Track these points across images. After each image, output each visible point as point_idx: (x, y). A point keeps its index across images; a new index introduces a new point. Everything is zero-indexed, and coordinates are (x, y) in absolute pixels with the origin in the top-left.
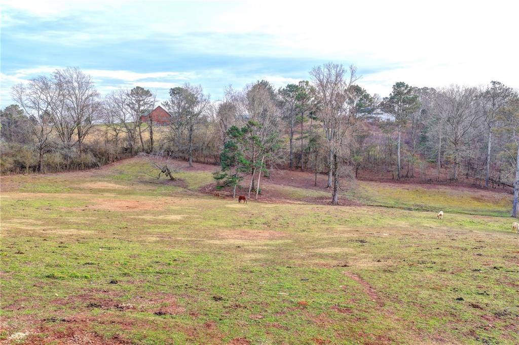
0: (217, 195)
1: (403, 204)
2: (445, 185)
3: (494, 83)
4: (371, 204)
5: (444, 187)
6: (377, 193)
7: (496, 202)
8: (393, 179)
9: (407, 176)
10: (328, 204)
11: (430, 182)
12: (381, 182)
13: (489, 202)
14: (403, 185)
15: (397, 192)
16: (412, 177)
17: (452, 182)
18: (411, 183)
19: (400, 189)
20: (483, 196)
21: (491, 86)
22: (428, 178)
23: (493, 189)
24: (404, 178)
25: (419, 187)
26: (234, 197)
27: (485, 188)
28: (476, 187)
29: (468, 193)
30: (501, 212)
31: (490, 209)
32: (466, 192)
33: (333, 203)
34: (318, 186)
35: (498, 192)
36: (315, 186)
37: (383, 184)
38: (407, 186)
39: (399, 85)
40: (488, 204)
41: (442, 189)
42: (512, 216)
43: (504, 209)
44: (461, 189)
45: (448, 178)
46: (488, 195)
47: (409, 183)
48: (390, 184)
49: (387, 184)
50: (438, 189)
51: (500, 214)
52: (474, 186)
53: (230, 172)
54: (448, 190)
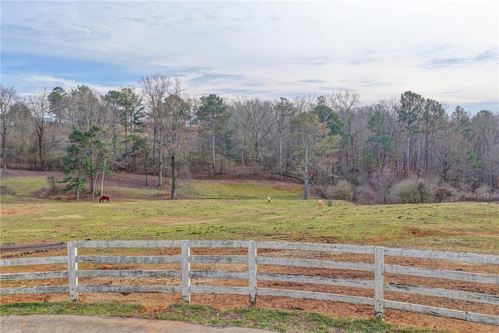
0: (59, 199)
1: (226, 196)
2: (251, 179)
3: (282, 99)
4: (203, 198)
5: (251, 181)
6: (201, 189)
7: (290, 190)
8: (210, 176)
9: (221, 173)
10: (168, 199)
11: (239, 177)
12: (201, 179)
13: (284, 190)
14: (220, 181)
15: (217, 187)
16: (224, 174)
17: (255, 176)
18: (225, 178)
19: (218, 184)
20: (279, 186)
21: (280, 101)
22: (237, 174)
23: (285, 180)
24: (218, 175)
25: (232, 182)
26: (78, 199)
27: (279, 180)
28: (273, 179)
29: (269, 184)
30: (295, 197)
31: (287, 195)
32: (267, 184)
33: (172, 198)
34: (149, 186)
35: (288, 182)
36: (146, 185)
37: (203, 181)
38: (223, 182)
39: (212, 97)
40: (285, 192)
41: (250, 182)
42: (304, 199)
43: (295, 195)
44: (263, 181)
45: (253, 173)
46: (283, 185)
47: (223, 179)
48: (209, 181)
49: (207, 181)
50: (247, 182)
51: (295, 198)
52: (271, 179)
53: (74, 175)
54: (255, 183)
